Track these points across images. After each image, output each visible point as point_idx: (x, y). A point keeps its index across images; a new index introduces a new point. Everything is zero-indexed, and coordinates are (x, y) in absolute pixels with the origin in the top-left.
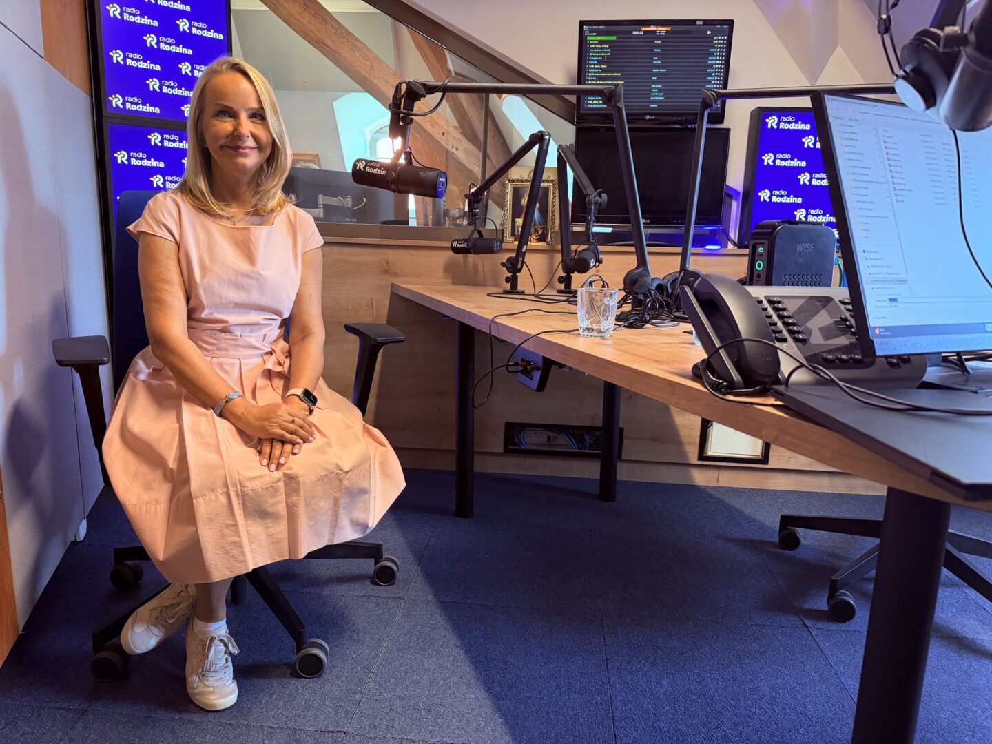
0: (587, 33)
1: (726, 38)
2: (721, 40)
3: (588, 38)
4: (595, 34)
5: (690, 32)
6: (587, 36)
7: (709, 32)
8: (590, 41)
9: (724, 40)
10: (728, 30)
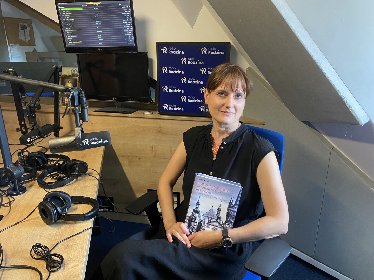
0: (60, 7)
1: (129, 7)
2: (127, 8)
3: (61, 9)
4: (64, 7)
5: (110, 5)
6: (60, 9)
7: (120, 4)
8: (62, 11)
9: (128, 8)
10: (129, 2)
